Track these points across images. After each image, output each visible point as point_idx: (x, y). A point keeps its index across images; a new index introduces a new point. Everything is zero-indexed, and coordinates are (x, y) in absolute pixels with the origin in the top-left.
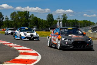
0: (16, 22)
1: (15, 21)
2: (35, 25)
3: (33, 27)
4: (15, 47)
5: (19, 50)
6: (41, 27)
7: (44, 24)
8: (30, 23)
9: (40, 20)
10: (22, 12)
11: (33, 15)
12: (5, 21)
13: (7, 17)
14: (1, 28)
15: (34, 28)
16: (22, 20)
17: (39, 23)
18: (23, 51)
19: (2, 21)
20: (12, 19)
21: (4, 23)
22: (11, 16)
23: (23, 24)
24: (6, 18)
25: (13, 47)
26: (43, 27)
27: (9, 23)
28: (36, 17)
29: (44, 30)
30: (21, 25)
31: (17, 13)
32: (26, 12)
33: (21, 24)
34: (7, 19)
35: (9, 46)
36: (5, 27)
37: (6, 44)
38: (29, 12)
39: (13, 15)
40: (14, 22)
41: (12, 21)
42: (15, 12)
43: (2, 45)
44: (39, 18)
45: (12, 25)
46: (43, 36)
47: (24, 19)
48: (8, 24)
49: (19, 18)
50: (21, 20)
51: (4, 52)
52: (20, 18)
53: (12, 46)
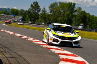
0: (56, 16)
1: (54, 15)
2: (81, 22)
3: (78, 25)
4: (54, 50)
5: (60, 55)
6: (91, 26)
7: (94, 22)
8: (74, 19)
9: (90, 16)
10: (66, 4)
11: (80, 8)
12: (42, 14)
13: (45, 9)
14: (35, 23)
15: (80, 27)
16: (64, 14)
17: (87, 20)
18: (65, 57)
19: (37, 13)
20: (51, 12)
21: (39, 16)
22: (49, 8)
23: (65, 20)
24: (43, 9)
25: (51, 50)
26: (93, 26)
27: (47, 17)
28: (84, 12)
29: (94, 31)
30: (63, 21)
31: (58, 5)
32: (72, 3)
33: (63, 19)
34: (44, 11)
35: (47, 47)
36: (41, 22)
37: (42, 45)
38: (74, 4)
39: (53, 6)
40: (53, 17)
41: (50, 15)
42: (56, 3)
43: (36, 45)
44: (89, 14)
45: (50, 19)
46: (92, 38)
47: (68, 12)
48: (45, 18)
49: (60, 12)
50: (62, 14)
51: (40, 55)
52: (62, 11)
53: (50, 48)
